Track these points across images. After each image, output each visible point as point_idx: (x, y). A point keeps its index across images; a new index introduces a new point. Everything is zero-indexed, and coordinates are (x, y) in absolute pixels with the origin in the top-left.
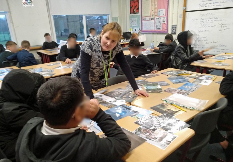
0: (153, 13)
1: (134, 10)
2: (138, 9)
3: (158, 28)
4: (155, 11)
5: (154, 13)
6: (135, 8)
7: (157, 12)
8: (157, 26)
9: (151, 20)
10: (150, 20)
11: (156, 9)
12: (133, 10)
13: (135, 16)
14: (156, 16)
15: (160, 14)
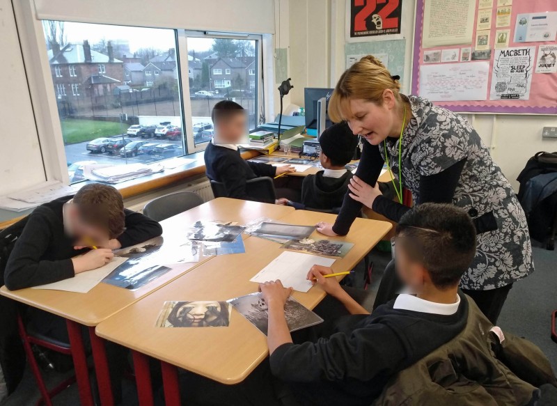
0: (484, 30)
1: (374, 21)
2: (397, 14)
3: (506, 92)
4: (498, 20)
5: (494, 29)
6: (376, 12)
7: (512, 27)
8: (501, 87)
9: (473, 59)
10: (465, 58)
11: (503, 13)
12: (369, 19)
13: (375, 43)
14: (502, 41)
15: (529, 32)
